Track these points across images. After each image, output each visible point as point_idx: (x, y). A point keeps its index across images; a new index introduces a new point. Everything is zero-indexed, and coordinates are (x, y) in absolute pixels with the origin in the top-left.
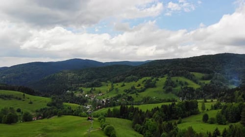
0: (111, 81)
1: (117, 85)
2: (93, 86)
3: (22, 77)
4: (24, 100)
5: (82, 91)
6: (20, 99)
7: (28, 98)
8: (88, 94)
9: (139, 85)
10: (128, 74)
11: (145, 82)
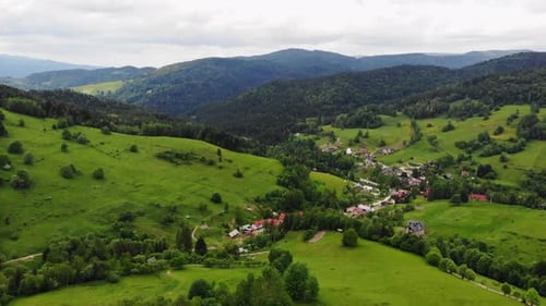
0: (406, 113)
1: (430, 126)
2: (358, 124)
3: (189, 93)
4: (220, 167)
5: (333, 137)
6: (211, 163)
7: (230, 161)
8: (350, 145)
9: (500, 131)
10: (453, 95)
11: (516, 122)
